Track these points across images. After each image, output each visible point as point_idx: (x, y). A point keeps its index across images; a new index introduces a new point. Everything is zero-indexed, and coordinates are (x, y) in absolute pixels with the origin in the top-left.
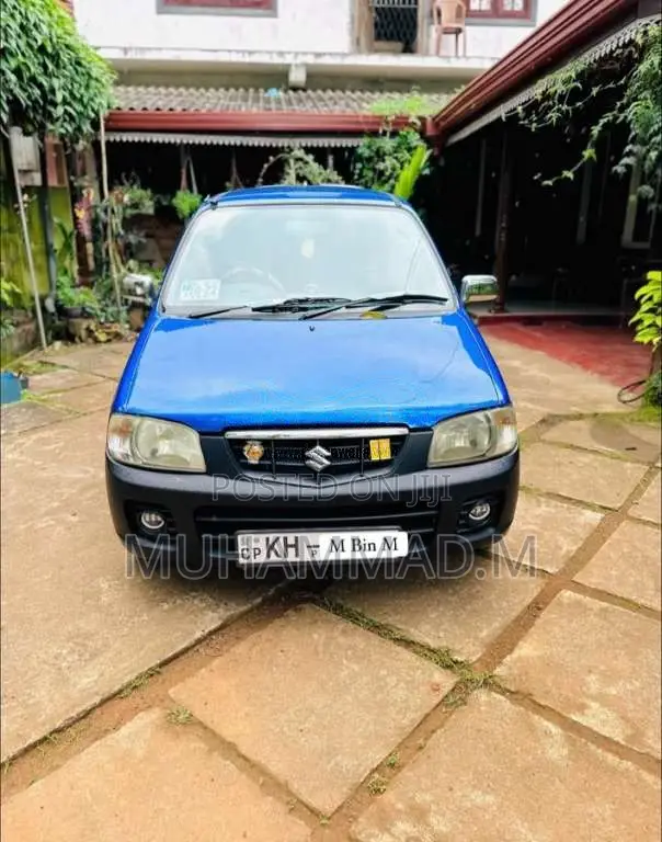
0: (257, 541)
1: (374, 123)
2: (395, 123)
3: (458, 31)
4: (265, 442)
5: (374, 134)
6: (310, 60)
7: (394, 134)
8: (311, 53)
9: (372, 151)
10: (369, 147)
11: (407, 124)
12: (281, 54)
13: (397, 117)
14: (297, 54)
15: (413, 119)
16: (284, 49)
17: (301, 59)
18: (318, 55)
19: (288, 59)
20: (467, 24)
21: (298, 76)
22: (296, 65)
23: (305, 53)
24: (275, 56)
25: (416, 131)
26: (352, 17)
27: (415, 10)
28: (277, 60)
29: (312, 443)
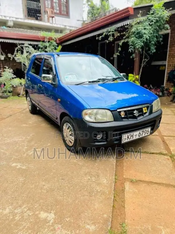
0: (126, 136)
1: (43, 39)
2: (49, 39)
3: (53, 17)
4: (125, 111)
5: (44, 41)
6: (14, 19)
7: (49, 42)
8: (15, 18)
9: (43, 46)
10: (42, 45)
11: (52, 39)
12: (5, 16)
13: (50, 38)
14: (10, 17)
15: (53, 38)
16: (6, 15)
17: (11, 19)
18: (16, 18)
19: (8, 18)
20: (55, 16)
21: (11, 24)
22: (10, 21)
23: (13, 17)
24: (3, 17)
25: (54, 41)
26: (23, 9)
27: (40, 10)
28: (4, 18)
29: (134, 110)
